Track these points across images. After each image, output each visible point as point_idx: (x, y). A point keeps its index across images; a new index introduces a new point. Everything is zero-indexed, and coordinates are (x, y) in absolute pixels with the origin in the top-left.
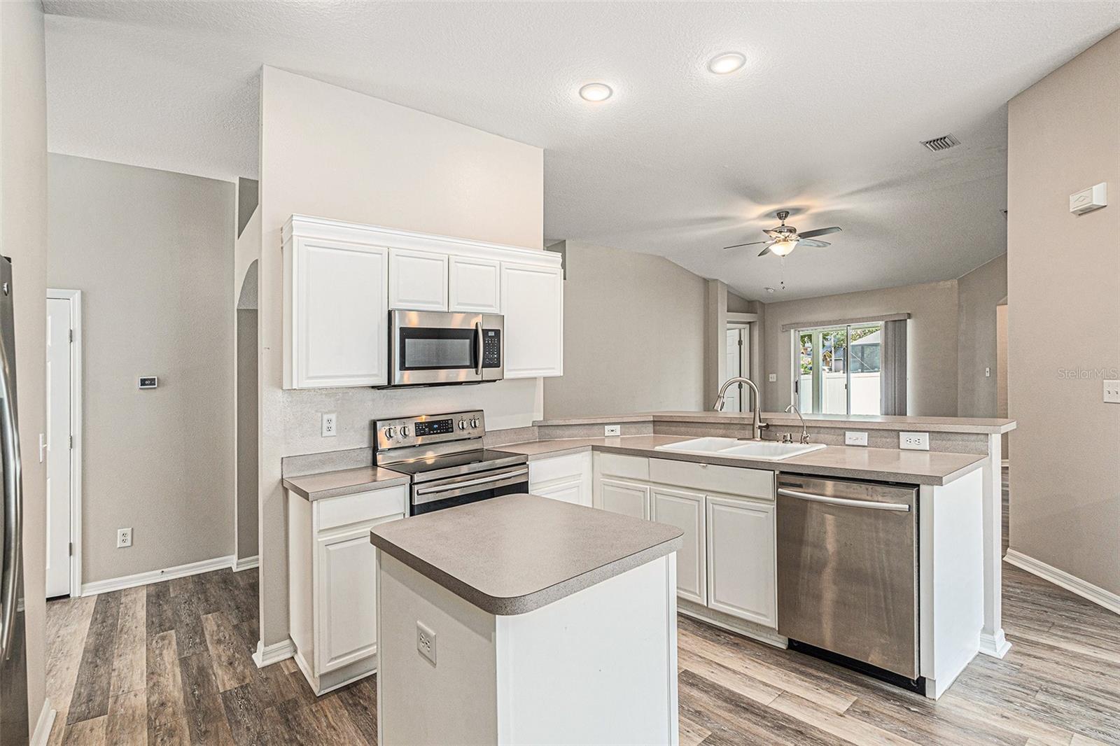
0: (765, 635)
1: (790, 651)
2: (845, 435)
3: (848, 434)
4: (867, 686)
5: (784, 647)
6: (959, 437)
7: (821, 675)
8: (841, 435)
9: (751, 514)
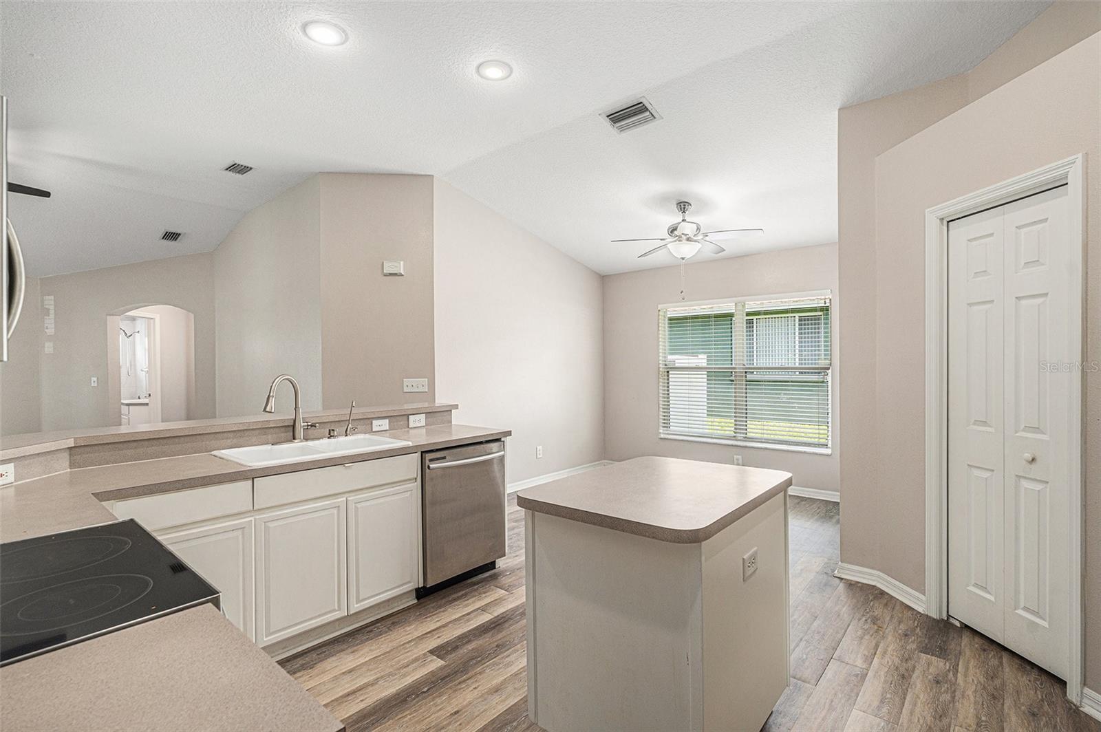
0: (396, 605)
1: (422, 600)
2: (372, 424)
3: (375, 422)
4: (478, 583)
5: (416, 601)
6: (439, 414)
7: (460, 594)
8: (368, 424)
9: (396, 497)
